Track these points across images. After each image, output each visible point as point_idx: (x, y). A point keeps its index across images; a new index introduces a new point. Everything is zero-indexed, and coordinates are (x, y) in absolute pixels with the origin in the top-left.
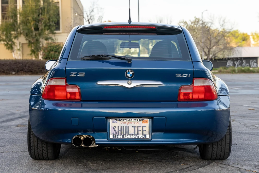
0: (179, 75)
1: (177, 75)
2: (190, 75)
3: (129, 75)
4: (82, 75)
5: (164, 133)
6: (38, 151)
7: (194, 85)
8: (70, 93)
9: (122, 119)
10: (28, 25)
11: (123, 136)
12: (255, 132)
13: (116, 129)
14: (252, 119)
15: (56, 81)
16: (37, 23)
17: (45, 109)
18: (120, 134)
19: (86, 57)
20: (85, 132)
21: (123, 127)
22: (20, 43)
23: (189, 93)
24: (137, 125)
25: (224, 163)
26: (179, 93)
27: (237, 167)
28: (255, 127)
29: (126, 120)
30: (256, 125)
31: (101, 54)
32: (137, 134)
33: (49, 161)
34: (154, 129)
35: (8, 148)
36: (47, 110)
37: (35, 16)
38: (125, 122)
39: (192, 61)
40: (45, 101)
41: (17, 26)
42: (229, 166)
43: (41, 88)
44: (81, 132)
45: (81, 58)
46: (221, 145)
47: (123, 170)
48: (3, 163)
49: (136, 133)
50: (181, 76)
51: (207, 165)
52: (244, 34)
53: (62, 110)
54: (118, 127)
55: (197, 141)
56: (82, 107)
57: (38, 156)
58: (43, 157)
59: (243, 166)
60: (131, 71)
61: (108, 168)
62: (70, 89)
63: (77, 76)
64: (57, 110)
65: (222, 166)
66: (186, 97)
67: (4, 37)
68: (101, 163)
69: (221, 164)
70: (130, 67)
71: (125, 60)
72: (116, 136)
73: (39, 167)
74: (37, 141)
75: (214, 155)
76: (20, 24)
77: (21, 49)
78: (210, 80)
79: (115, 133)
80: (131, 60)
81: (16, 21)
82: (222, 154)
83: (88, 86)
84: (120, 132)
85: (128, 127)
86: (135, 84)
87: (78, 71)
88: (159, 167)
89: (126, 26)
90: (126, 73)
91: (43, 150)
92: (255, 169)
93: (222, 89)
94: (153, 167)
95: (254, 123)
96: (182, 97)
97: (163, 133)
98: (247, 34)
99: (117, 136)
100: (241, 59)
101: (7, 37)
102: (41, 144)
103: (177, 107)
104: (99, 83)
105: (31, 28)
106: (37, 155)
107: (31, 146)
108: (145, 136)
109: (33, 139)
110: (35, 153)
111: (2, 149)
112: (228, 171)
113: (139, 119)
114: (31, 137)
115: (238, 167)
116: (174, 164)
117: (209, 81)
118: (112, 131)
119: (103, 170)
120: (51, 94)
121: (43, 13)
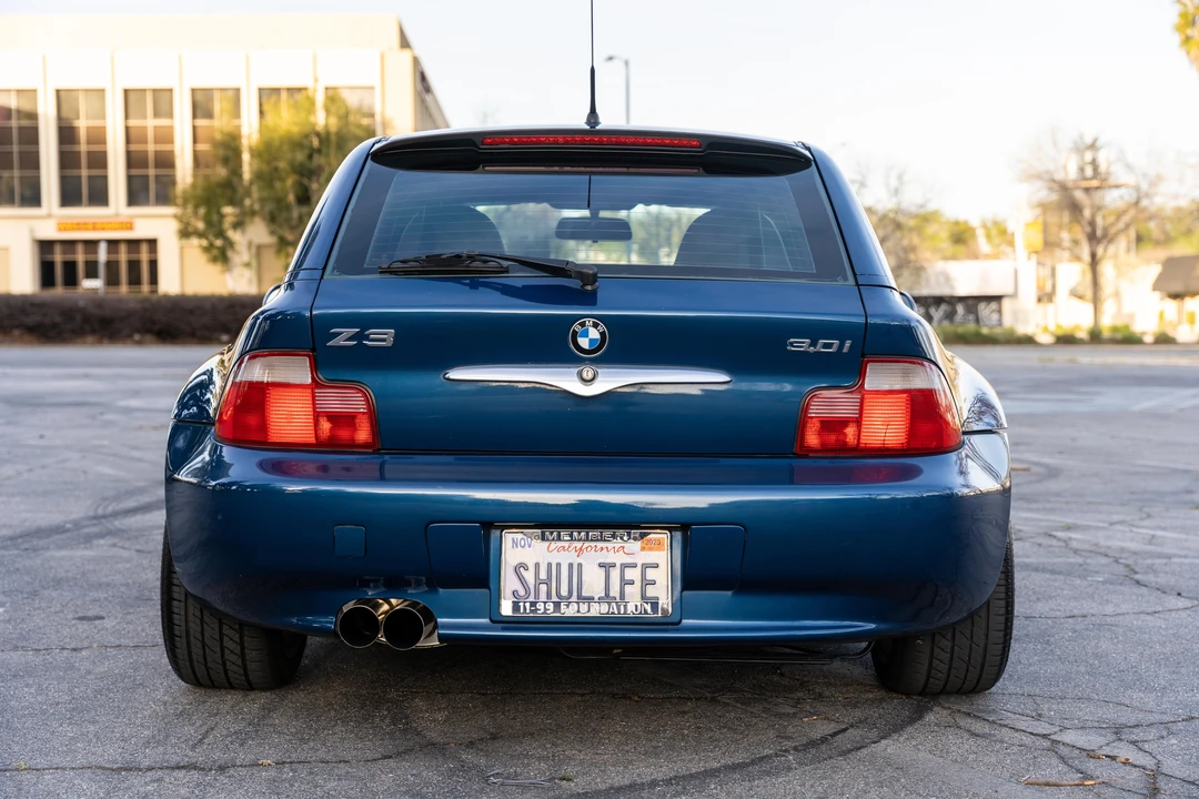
0: (801, 344)
1: (791, 344)
2: (848, 344)
3: (584, 343)
4: (384, 340)
5: (735, 594)
6: (205, 656)
7: (866, 387)
8: (332, 417)
9: (552, 533)
10: (278, 185)
11: (557, 605)
12: (1062, 560)
13: (529, 576)
14: (1034, 506)
15: (270, 367)
16: (305, 181)
17: (223, 485)
18: (543, 597)
19: (404, 262)
20: (394, 585)
21: (559, 565)
22: (250, 244)
23: (844, 423)
24: (620, 559)
25: (979, 711)
26: (802, 421)
27: (1038, 735)
28: (1054, 542)
29: (571, 536)
30: (1057, 530)
31: (464, 251)
32: (618, 600)
33: (252, 695)
34: (693, 576)
35: (107, 629)
36: (234, 488)
37: (300, 157)
38: (566, 544)
39: (857, 285)
40: (227, 453)
41: (241, 191)
42: (1005, 726)
43: (208, 396)
44: (376, 587)
45: (380, 268)
46: (968, 636)
47: (556, 746)
48: (57, 704)
49: (615, 591)
50: (810, 346)
51: (912, 721)
52: (957, 223)
53: (304, 492)
54: (537, 565)
55: (873, 626)
56: (382, 479)
57: (206, 672)
58: (228, 679)
59: (1063, 729)
60: (595, 326)
61: (494, 737)
62: (334, 401)
63: (360, 344)
64: (282, 492)
65: (978, 727)
66: (832, 438)
67: (201, 225)
68: (468, 708)
69: (969, 714)
70: (591, 310)
71: (570, 277)
72: (528, 605)
73: (205, 728)
74: (198, 613)
75: (940, 675)
76: (251, 182)
77: (254, 263)
78: (933, 366)
79: (522, 592)
80: (593, 279)
81: (236, 171)
82: (969, 674)
83: (409, 385)
84: (543, 588)
85: (580, 565)
86: (609, 380)
87: (366, 322)
88: (710, 734)
89: (578, 138)
90: (575, 334)
91: (227, 651)
92: (1121, 744)
93: (984, 406)
94: (686, 732)
95: (1045, 523)
96: (812, 439)
97: (729, 593)
98: (966, 223)
99: (531, 606)
100: (952, 301)
101: (209, 223)
102: (216, 626)
103: (791, 480)
104: (457, 374)
105: (286, 196)
106: (201, 671)
107: (177, 633)
108: (652, 607)
109: (183, 604)
110: (191, 661)
111: (84, 631)
112: (1009, 755)
113: (629, 534)
114: (176, 596)
115: (1045, 736)
116: (773, 718)
117: (928, 369)
118: (509, 583)
119: (471, 744)
120: (252, 420)
121: (324, 150)
